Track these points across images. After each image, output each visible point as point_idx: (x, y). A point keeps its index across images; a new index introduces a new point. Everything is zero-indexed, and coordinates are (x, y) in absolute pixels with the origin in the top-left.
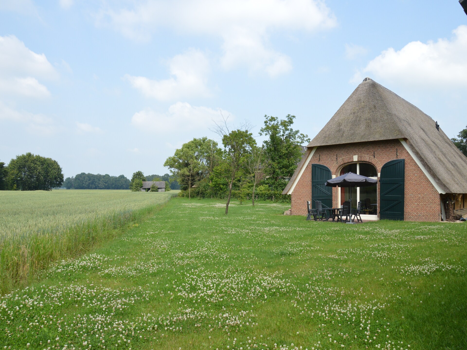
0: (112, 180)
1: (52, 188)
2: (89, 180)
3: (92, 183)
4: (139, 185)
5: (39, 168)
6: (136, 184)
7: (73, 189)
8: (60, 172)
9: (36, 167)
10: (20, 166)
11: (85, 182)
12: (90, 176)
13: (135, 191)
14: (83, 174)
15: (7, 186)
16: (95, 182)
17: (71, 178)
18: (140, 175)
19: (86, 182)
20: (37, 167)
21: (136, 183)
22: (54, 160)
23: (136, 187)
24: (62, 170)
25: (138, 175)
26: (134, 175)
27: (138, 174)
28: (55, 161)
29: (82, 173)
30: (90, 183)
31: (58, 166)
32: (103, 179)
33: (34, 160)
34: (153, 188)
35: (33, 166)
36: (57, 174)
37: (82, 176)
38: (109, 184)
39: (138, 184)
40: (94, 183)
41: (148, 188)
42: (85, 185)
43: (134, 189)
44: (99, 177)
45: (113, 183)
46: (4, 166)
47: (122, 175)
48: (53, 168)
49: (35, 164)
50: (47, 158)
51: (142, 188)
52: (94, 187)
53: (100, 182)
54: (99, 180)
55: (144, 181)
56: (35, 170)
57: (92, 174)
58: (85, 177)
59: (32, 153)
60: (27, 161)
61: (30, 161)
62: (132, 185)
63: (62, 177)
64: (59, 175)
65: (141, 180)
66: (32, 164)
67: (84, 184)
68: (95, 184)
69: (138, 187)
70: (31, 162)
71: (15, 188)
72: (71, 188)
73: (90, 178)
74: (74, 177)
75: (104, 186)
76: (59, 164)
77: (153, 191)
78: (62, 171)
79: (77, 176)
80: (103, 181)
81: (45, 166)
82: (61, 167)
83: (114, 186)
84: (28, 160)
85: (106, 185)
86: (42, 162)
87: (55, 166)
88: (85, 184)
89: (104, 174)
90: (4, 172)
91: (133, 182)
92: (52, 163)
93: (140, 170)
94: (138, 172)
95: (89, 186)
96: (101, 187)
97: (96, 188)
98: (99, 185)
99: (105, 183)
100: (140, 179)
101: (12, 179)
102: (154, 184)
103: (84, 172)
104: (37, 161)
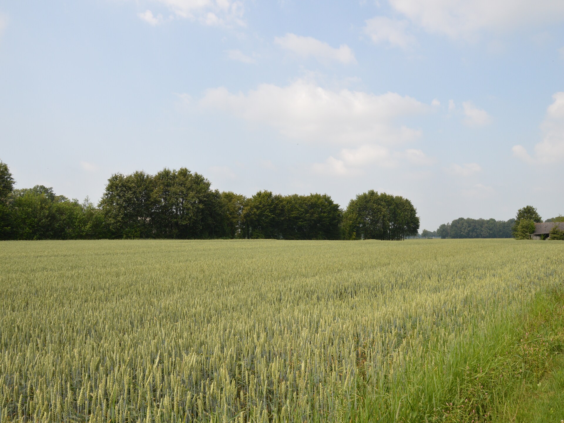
0: (499, 225)
1: (405, 236)
2: (469, 227)
3: (473, 231)
4: (527, 229)
5: (384, 210)
6: (523, 228)
7: (450, 238)
8: (414, 215)
9: (379, 208)
10: (360, 208)
11: (463, 229)
12: (470, 222)
13: (521, 239)
14: (461, 219)
15: (344, 234)
16: (477, 229)
17: (446, 224)
18: (530, 212)
19: (465, 229)
20: (381, 208)
21: (522, 225)
22: (405, 199)
23: (523, 233)
24: (417, 211)
25: (526, 213)
26: (520, 213)
27: (527, 210)
28: (407, 200)
29: (459, 219)
30: (469, 231)
31: (411, 206)
32: (486, 225)
33: (377, 200)
34: (554, 234)
35: (376, 208)
36: (410, 218)
37: (460, 223)
38: (494, 231)
39: (527, 227)
40: (475, 230)
41: (545, 234)
42: (464, 234)
43: (520, 235)
44: (481, 222)
45: (500, 230)
46: (339, 208)
47: (513, 219)
48: (403, 209)
49: (379, 204)
50: (396, 197)
51: (534, 234)
52: (476, 235)
53: (483, 229)
54: (481, 227)
55: (537, 222)
56: (379, 213)
57: (473, 219)
58: (463, 223)
59: (375, 191)
60: (367, 202)
61: (373, 201)
62: (515, 230)
63: (416, 222)
64: (413, 219)
65: (532, 220)
66: (374, 205)
67: (462, 231)
68: (476, 232)
69: (527, 232)
70: (374, 203)
71: (354, 237)
72: (446, 237)
73: (470, 224)
74: (450, 223)
75: (488, 234)
76: (412, 204)
77: (554, 238)
78: (416, 213)
79: (453, 222)
80: (487, 227)
81: (392, 207)
82: (415, 208)
83: (501, 233)
84: (370, 200)
85: (491, 232)
86: (388, 202)
87: (407, 207)
88: (464, 232)
89: (488, 219)
90: (337, 216)
91: (518, 225)
92: (402, 203)
93: (530, 205)
94: (526, 207)
95: (469, 234)
96: (485, 236)
97: (477, 237)
98: (482, 233)
99: (490, 230)
100: (531, 218)
101: (350, 226)
102: (557, 227)
103: (462, 217)
104: (382, 200)
